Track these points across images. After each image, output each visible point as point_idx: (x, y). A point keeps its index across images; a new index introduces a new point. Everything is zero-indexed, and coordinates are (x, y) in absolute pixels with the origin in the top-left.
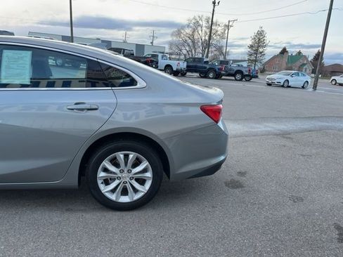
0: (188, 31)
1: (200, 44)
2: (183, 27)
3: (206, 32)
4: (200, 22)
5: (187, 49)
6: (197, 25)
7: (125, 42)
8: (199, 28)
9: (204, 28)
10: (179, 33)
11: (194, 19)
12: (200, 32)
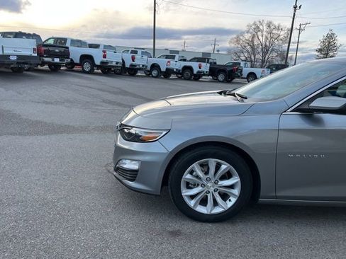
0: (248, 36)
1: (260, 50)
2: (242, 33)
3: (266, 37)
4: (261, 27)
5: (246, 55)
6: (257, 29)
7: (183, 51)
8: (259, 33)
9: (265, 33)
10: (238, 40)
11: (255, 24)
12: (260, 37)
